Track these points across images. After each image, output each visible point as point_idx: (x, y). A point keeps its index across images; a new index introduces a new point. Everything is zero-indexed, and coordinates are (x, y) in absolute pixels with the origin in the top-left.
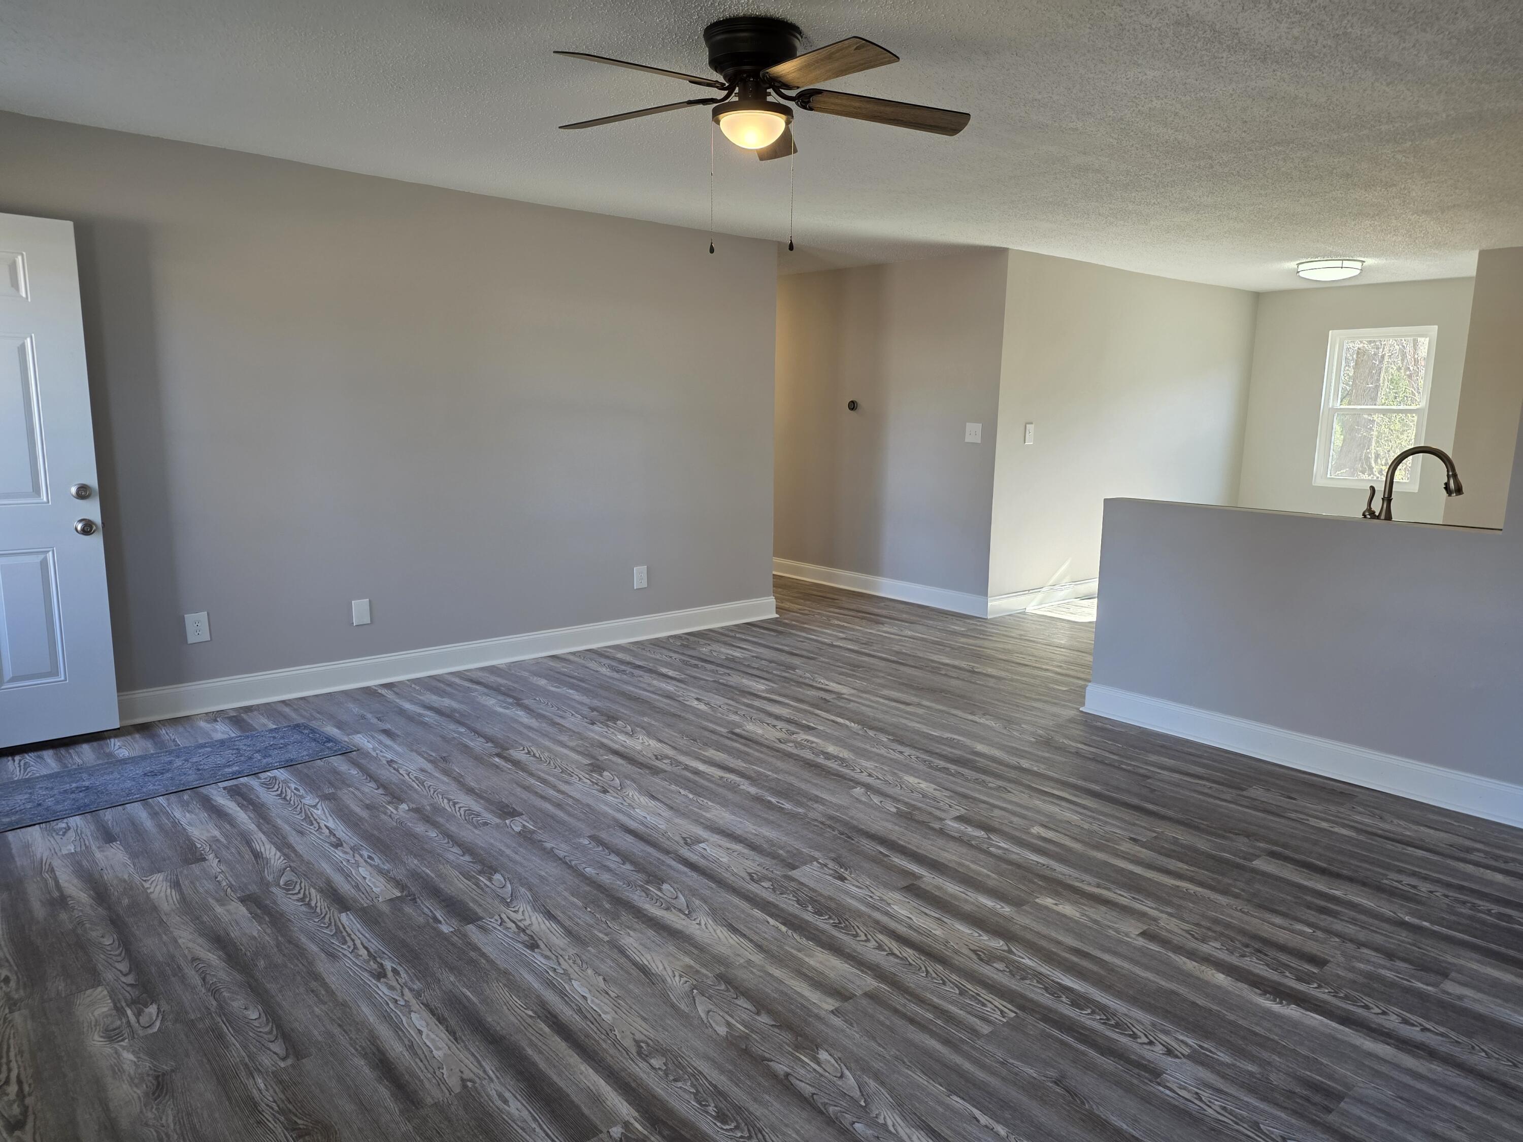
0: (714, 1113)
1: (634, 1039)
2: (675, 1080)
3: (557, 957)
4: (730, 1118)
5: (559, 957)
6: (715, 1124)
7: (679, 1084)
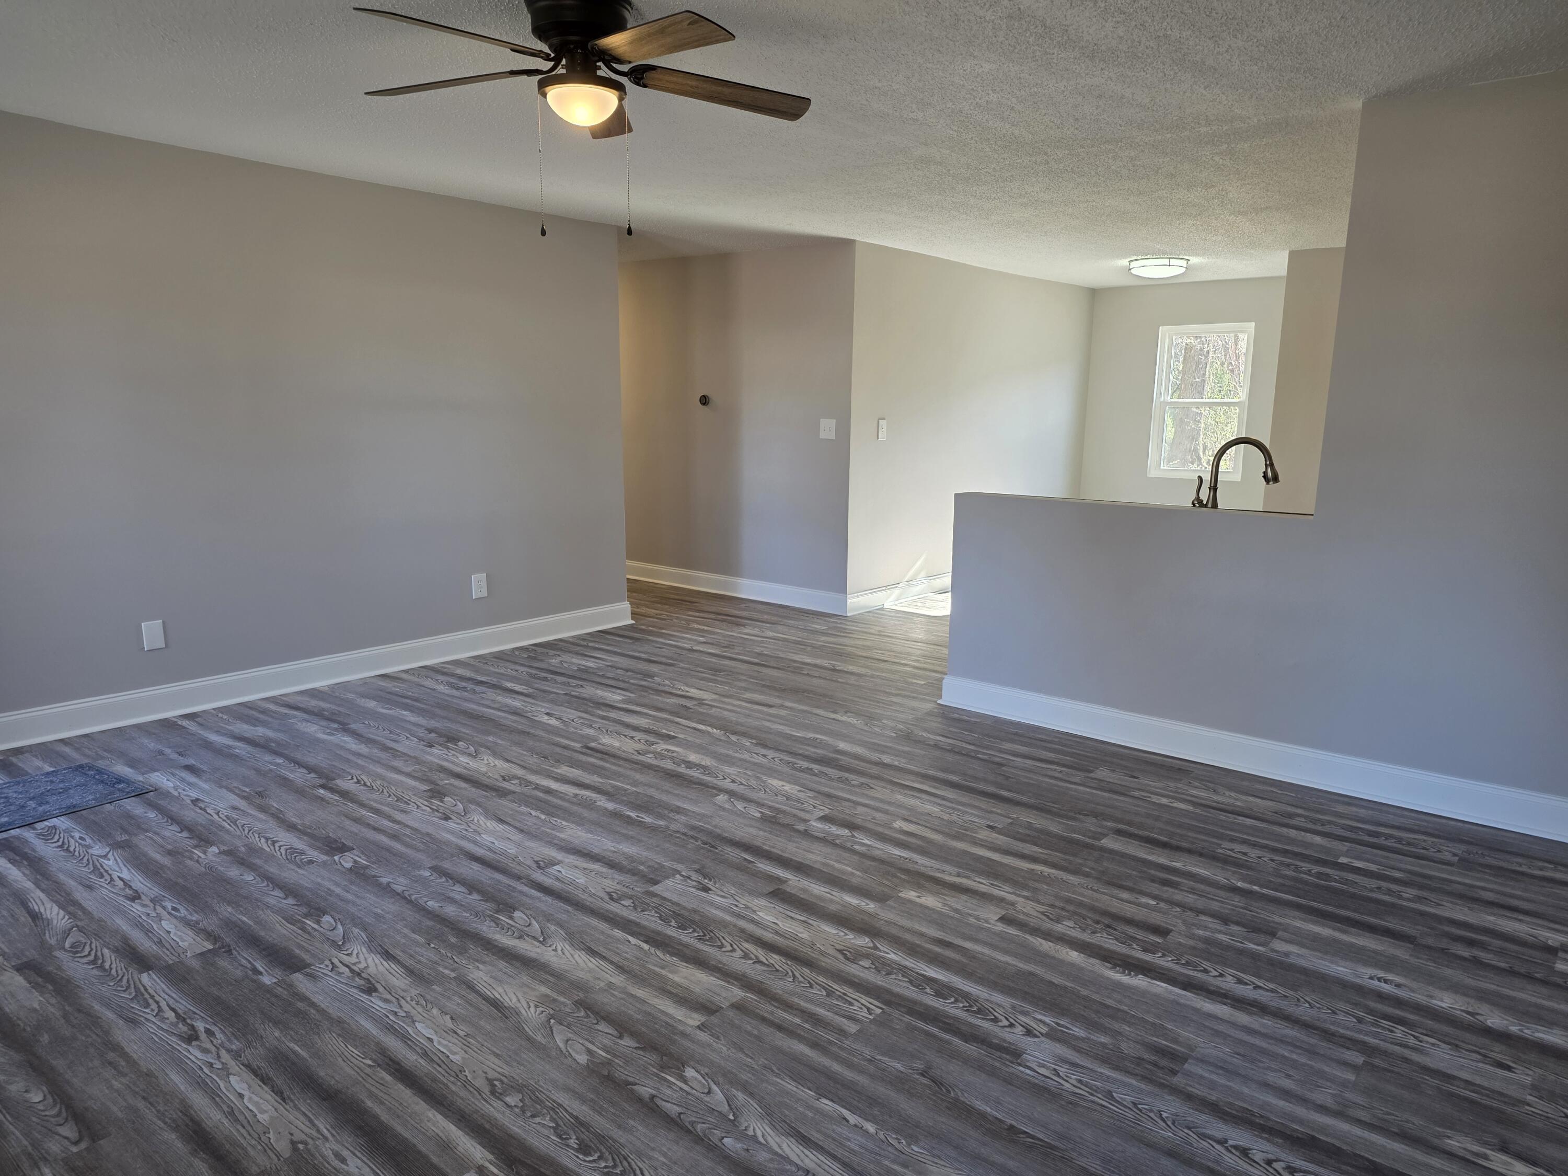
0: (575, 1146)
1: (486, 1077)
2: (533, 1116)
3: (398, 999)
4: (593, 1149)
5: (401, 999)
6: (577, 1157)
7: (538, 1120)
